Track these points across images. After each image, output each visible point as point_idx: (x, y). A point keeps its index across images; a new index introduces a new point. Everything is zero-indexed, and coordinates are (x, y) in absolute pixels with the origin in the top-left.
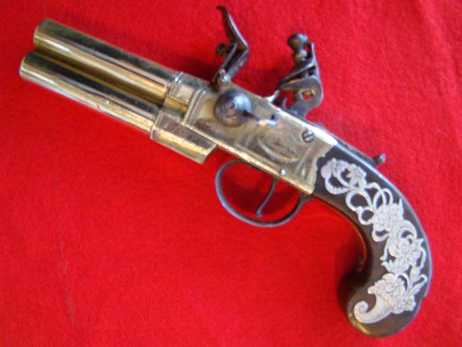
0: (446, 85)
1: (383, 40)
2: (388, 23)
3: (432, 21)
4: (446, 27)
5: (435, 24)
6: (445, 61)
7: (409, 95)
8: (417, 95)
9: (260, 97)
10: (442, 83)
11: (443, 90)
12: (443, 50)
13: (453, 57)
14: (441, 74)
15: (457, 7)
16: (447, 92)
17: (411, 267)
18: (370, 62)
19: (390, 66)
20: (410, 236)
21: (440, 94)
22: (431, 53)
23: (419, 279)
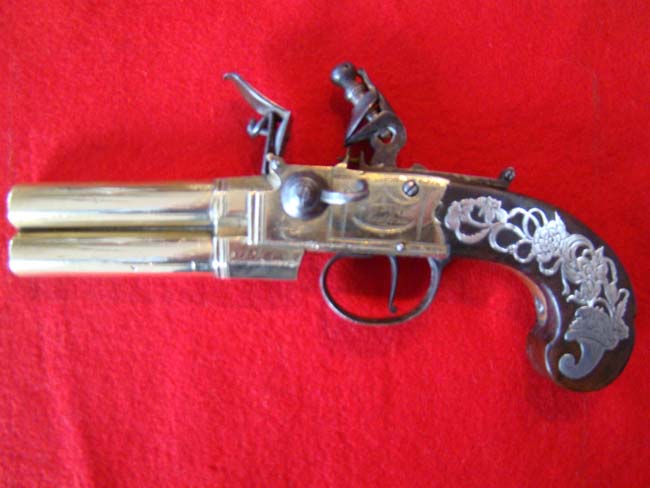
0: (58, 335)
1: (136, 405)
2: (127, 427)
3: (66, 422)
4: (49, 412)
5: (64, 417)
6: (56, 368)
7: (110, 327)
8: (99, 327)
9: (329, 168)
10: (63, 338)
11: (62, 328)
12: (55, 383)
13: (44, 371)
14: (63, 351)
15: (33, 437)
16: (57, 325)
17: (602, 287)
18: (158, 376)
19: (131, 368)
20: (585, 251)
21: (67, 324)
22: (73, 380)
23: (619, 296)
